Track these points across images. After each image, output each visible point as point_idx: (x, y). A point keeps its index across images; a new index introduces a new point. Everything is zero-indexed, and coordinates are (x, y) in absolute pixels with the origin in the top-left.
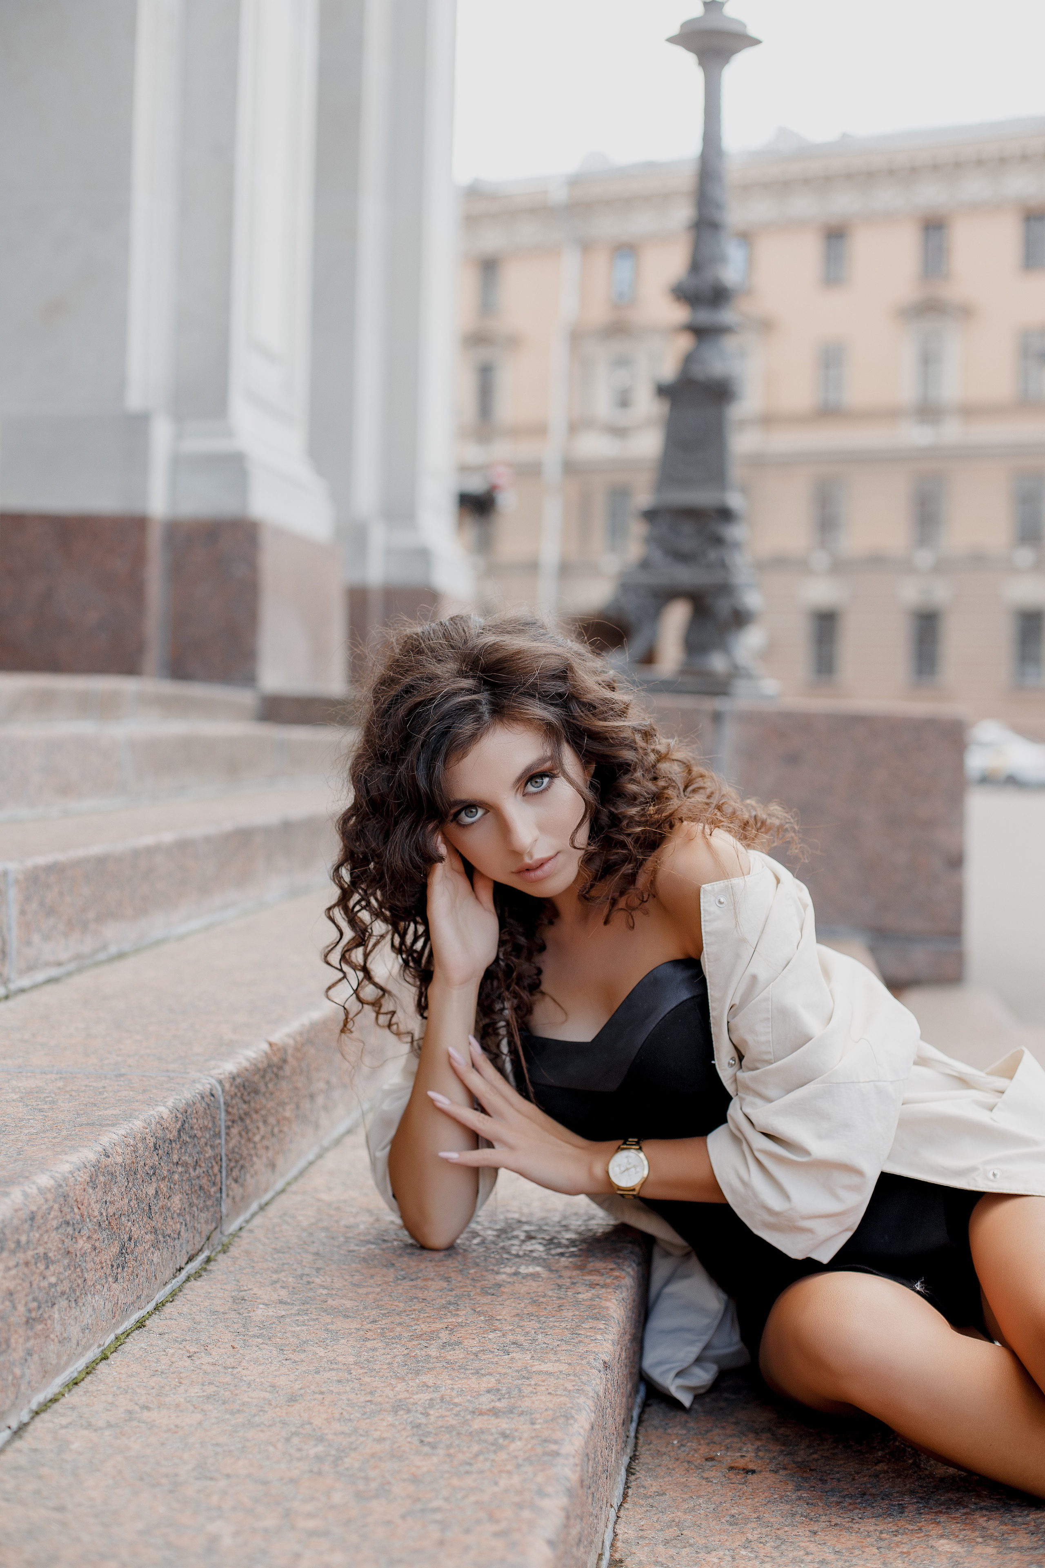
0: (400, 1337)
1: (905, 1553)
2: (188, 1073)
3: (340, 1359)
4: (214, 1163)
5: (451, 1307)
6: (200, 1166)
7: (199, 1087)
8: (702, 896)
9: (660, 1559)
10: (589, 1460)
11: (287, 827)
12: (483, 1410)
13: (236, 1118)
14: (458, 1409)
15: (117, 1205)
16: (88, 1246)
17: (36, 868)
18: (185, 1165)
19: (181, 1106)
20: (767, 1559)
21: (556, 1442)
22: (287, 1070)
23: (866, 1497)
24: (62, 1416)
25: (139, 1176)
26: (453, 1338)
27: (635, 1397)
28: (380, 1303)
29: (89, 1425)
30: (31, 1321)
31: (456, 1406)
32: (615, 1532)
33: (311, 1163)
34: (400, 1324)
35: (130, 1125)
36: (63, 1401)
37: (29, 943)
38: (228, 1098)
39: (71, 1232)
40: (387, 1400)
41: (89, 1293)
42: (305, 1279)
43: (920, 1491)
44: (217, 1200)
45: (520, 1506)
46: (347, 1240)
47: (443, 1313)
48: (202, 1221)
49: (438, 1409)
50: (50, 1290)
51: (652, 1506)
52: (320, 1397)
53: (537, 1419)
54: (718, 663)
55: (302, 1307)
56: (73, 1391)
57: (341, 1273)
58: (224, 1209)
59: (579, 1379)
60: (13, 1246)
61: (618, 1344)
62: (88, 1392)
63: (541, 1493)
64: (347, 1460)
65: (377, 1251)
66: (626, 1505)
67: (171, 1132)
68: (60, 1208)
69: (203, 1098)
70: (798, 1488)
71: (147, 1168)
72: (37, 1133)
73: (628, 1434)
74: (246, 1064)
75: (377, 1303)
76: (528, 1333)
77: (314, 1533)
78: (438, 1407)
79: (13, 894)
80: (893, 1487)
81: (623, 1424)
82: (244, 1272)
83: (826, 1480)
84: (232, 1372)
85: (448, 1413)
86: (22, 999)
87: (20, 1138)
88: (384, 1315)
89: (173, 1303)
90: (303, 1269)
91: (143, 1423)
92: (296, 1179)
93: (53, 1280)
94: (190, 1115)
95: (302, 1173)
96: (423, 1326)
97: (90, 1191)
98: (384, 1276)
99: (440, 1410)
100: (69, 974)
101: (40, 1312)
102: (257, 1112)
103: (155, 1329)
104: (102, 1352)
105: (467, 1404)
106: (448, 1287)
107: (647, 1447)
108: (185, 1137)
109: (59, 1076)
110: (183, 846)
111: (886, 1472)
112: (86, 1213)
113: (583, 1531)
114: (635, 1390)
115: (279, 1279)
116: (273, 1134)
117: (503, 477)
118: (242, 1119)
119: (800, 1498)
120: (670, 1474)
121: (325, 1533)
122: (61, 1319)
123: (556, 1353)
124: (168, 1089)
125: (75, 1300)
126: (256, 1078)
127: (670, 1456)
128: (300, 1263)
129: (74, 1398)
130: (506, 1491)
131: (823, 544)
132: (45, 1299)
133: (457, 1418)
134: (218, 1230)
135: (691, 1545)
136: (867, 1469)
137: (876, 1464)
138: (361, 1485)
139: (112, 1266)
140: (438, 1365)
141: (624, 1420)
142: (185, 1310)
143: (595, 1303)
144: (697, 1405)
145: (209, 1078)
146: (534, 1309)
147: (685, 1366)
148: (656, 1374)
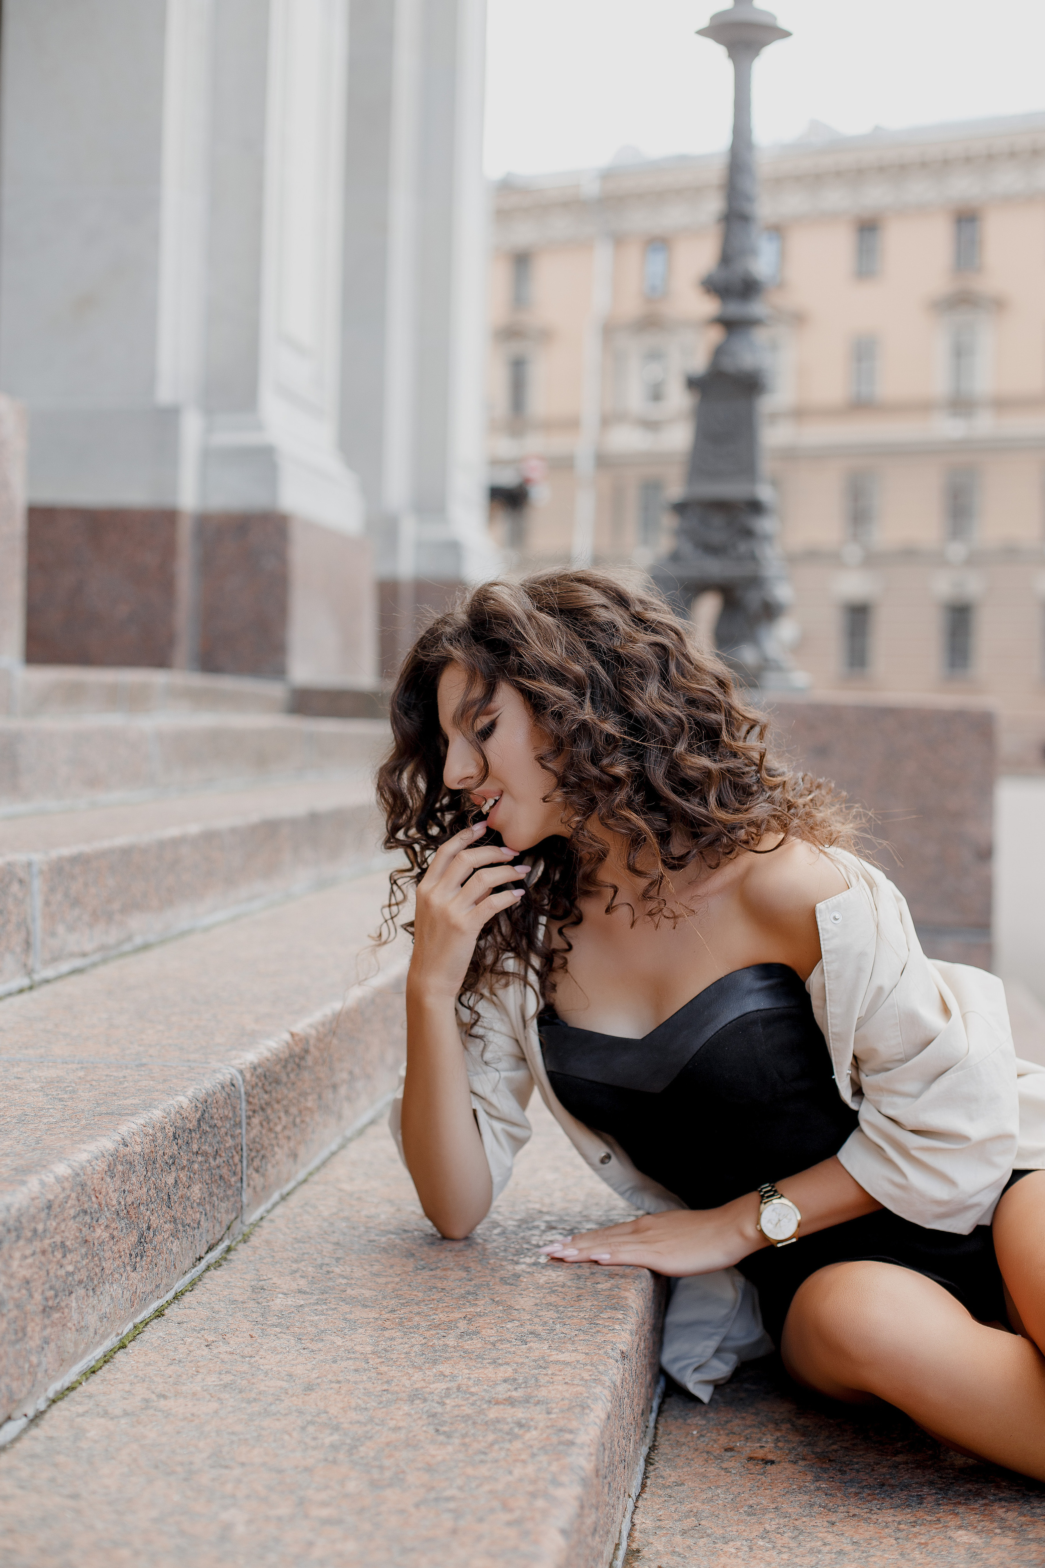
0: (418, 1326)
1: (923, 1544)
2: (209, 1063)
3: (358, 1348)
4: (235, 1153)
5: (470, 1297)
6: (220, 1156)
7: (220, 1077)
8: (818, 915)
9: (677, 1550)
10: (604, 1449)
11: (314, 819)
12: (499, 1400)
13: (257, 1108)
14: (474, 1398)
15: (136, 1194)
16: (105, 1235)
17: (61, 859)
18: (205, 1154)
19: (201, 1095)
20: (784, 1550)
21: (571, 1432)
22: (309, 1060)
23: (885, 1488)
24: (79, 1404)
25: (158, 1166)
26: (471, 1327)
27: (655, 1388)
28: (399, 1292)
29: (106, 1413)
30: (47, 1309)
31: (473, 1395)
32: (633, 1523)
33: (333, 1154)
34: (419, 1313)
35: (149, 1114)
36: (80, 1389)
37: (53, 934)
38: (249, 1088)
39: (89, 1221)
40: (403, 1389)
41: (106, 1282)
42: (325, 1268)
43: (939, 1482)
44: (238, 1190)
45: (533, 1495)
46: (368, 1229)
47: (461, 1302)
48: (223, 1210)
49: (454, 1398)
50: (67, 1278)
51: (670, 1496)
52: (337, 1386)
53: (552, 1409)
54: (748, 655)
55: (321, 1297)
56: (90, 1380)
57: (361, 1263)
58: (245, 1199)
59: (596, 1369)
60: (29, 1234)
61: (637, 1334)
62: (105, 1380)
63: (555, 1482)
64: (362, 1449)
65: (398, 1241)
66: (644, 1496)
67: (190, 1121)
68: (77, 1197)
69: (223, 1088)
70: (817, 1479)
71: (166, 1157)
72: (56, 1123)
73: (647, 1424)
74: (267, 1054)
75: (396, 1292)
76: (546, 1323)
77: (327, 1522)
78: (454, 1396)
79: (37, 885)
80: (913, 1478)
81: (642, 1414)
82: (265, 1261)
83: (845, 1471)
84: (249, 1361)
85: (464, 1403)
86: (46, 989)
87: (39, 1127)
88: (402, 1304)
89: (192, 1293)
90: (323, 1259)
91: (160, 1411)
92: (318, 1169)
93: (70, 1268)
94: (210, 1104)
95: (324, 1163)
96: (441, 1315)
97: (109, 1180)
98: (404, 1266)
99: (456, 1400)
100: (94, 965)
101: (57, 1301)
102: (278, 1102)
103: (173, 1318)
104: (120, 1340)
105: (483, 1394)
106: (469, 1277)
107: (666, 1437)
108: (205, 1127)
109: (80, 1066)
110: (209, 837)
111: (906, 1463)
112: (104, 1202)
113: (599, 1521)
114: (655, 1382)
115: (298, 1268)
116: (294, 1124)
117: (536, 471)
118: (263, 1109)
119: (818, 1489)
120: (689, 1465)
121: (339, 1522)
122: (79, 1307)
123: (573, 1343)
124: (189, 1079)
125: (93, 1289)
126: (278, 1068)
127: (689, 1447)
128: (320, 1252)
129: (92, 1386)
130: (521, 1480)
131: (855, 537)
132: (62, 1288)
133: (473, 1407)
134: (239, 1220)
135: (708, 1535)
136: (887, 1460)
137: (895, 1455)
138: (375, 1473)
139: (131, 1255)
140: (455, 1354)
141: (643, 1410)
142: (204, 1299)
143: (613, 1293)
144: (717, 1397)
145: (230, 1068)
146: (553, 1299)
147: (703, 1360)
148: (673, 1370)
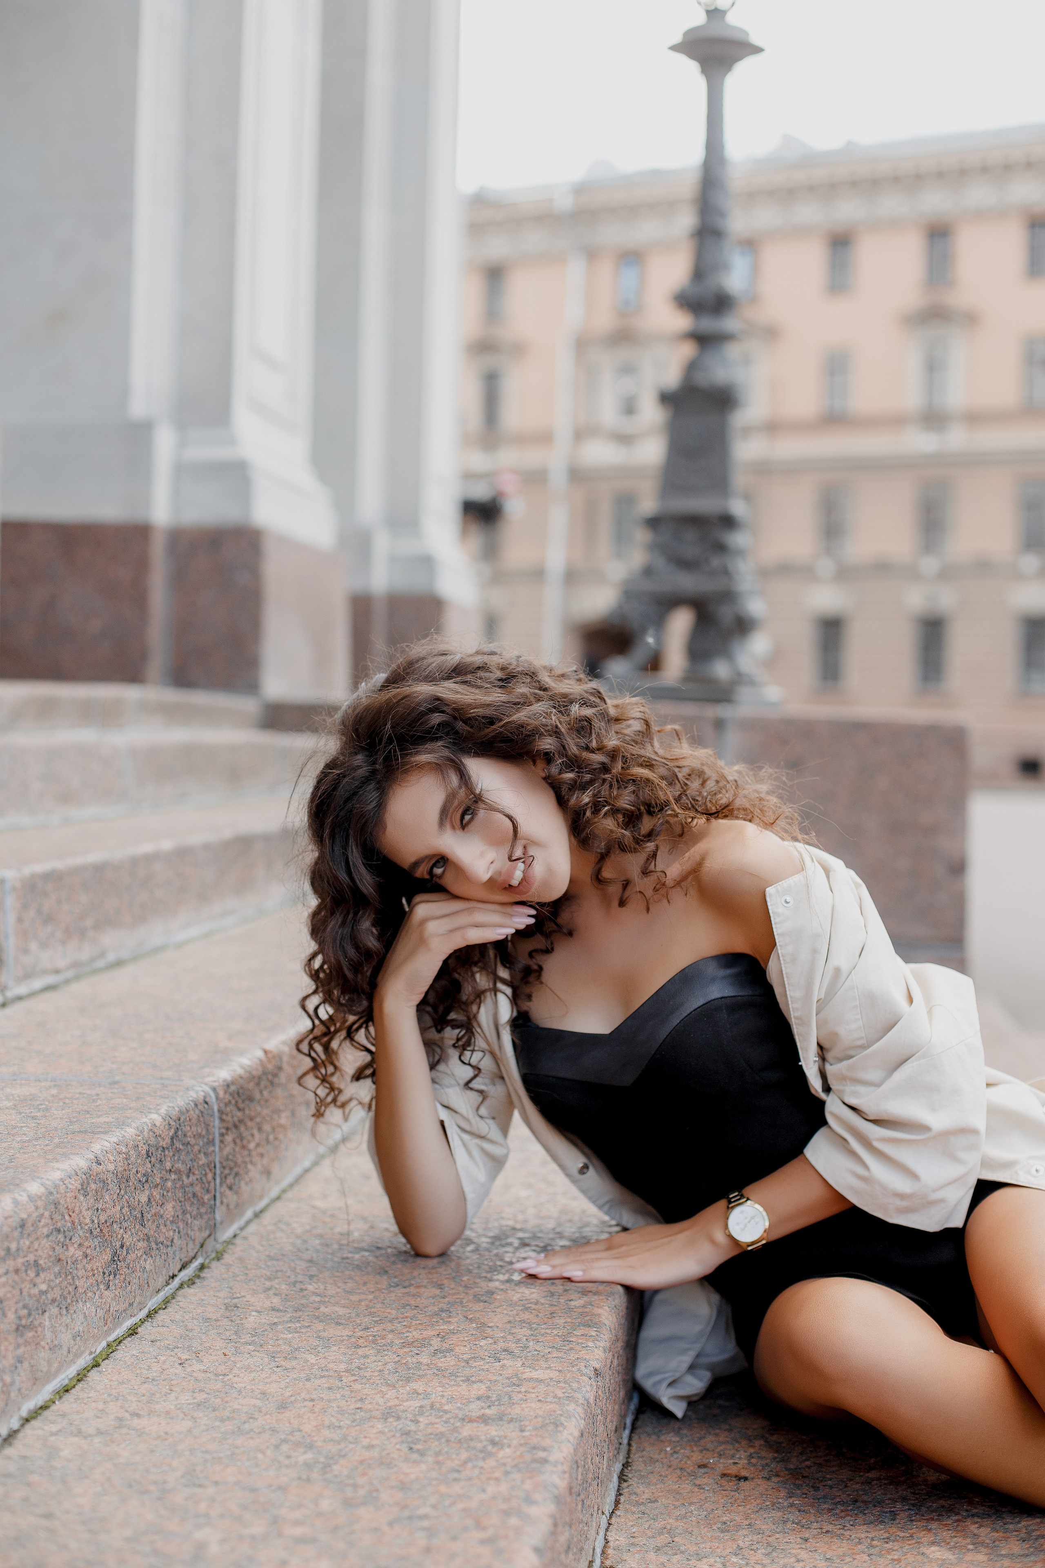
0: (391, 1344)
1: (895, 1560)
2: (182, 1081)
3: (331, 1366)
4: (208, 1171)
5: (444, 1315)
6: (194, 1174)
7: (193, 1094)
8: (768, 899)
10: (578, 1467)
12: (473, 1418)
13: (230, 1125)
14: (448, 1416)
15: (109, 1213)
16: (79, 1254)
17: (33, 876)
18: (178, 1172)
19: (175, 1113)
21: (544, 1449)
22: (283, 1077)
23: (858, 1504)
24: (52, 1423)
25: (131, 1184)
26: (445, 1345)
27: (629, 1404)
28: (373, 1310)
29: (79, 1433)
30: (21, 1328)
31: (446, 1413)
32: (606, 1540)
33: (307, 1171)
34: (392, 1331)
35: (123, 1132)
36: (54, 1408)
37: (26, 951)
38: (222, 1105)
39: (62, 1240)
40: (377, 1407)
41: (80, 1301)
42: (298, 1286)
43: (912, 1498)
44: (211, 1207)
45: (507, 1513)
46: (341, 1247)
47: (435, 1320)
48: (196, 1228)
49: (428, 1416)
50: (40, 1297)
51: (644, 1513)
52: (310, 1404)
53: (526, 1426)
54: (721, 670)
55: (294, 1315)
56: (64, 1399)
57: (334, 1281)
58: (218, 1217)
59: (570, 1386)
60: (3, 1253)
61: (610, 1351)
62: (79, 1399)
63: (529, 1500)
64: (335, 1467)
65: (371, 1258)
66: (618, 1513)
67: (164, 1139)
68: (51, 1216)
69: (196, 1105)
70: (791, 1495)
71: (139, 1175)
72: (29, 1141)
73: (620, 1441)
74: (240, 1071)
75: (369, 1310)
76: (519, 1340)
77: (300, 1540)
78: (427, 1414)
79: (10, 901)
80: (886, 1494)
81: (616, 1431)
82: (238, 1279)
83: (818, 1487)
84: (223, 1379)
85: (438, 1420)
86: (19, 1006)
87: (13, 1146)
88: (376, 1322)
89: (166, 1310)
90: (296, 1276)
91: (133, 1430)
92: (291, 1186)
93: (43, 1287)
94: (183, 1122)
95: (297, 1180)
96: (414, 1333)
97: (82, 1198)
98: (377, 1283)
99: (430, 1418)
100: (67, 982)
101: (31, 1319)
102: (251, 1119)
103: (147, 1337)
104: (94, 1359)
105: (456, 1411)
106: (442, 1294)
107: (640, 1454)
108: (178, 1145)
109: (53, 1083)
110: (182, 853)
111: (879, 1479)
112: (77, 1221)
113: (573, 1538)
114: (629, 1398)
115: (272, 1286)
116: (268, 1141)
117: (509, 485)
118: (236, 1127)
119: (792, 1505)
120: (662, 1482)
121: (313, 1540)
122: (52, 1326)
123: (547, 1360)
124: (162, 1097)
125: (66, 1308)
126: (251, 1085)
127: (662, 1463)
128: (294, 1270)
129: (65, 1405)
130: (494, 1498)
131: (828, 551)
132: (35, 1307)
133: (446, 1425)
134: (212, 1237)
135: (682, 1552)
136: (860, 1476)
137: (868, 1472)
138: (349, 1492)
139: (104, 1273)
140: (429, 1372)
141: (616, 1427)
142: (178, 1317)
143: (587, 1310)
144: (690, 1413)
145: (203, 1086)
146: (526, 1316)
147: (678, 1375)
148: (648, 1385)
